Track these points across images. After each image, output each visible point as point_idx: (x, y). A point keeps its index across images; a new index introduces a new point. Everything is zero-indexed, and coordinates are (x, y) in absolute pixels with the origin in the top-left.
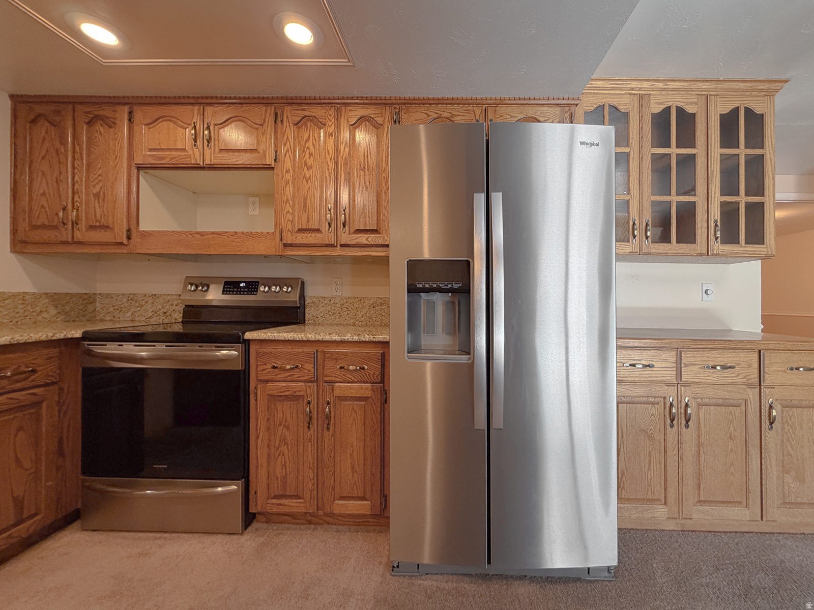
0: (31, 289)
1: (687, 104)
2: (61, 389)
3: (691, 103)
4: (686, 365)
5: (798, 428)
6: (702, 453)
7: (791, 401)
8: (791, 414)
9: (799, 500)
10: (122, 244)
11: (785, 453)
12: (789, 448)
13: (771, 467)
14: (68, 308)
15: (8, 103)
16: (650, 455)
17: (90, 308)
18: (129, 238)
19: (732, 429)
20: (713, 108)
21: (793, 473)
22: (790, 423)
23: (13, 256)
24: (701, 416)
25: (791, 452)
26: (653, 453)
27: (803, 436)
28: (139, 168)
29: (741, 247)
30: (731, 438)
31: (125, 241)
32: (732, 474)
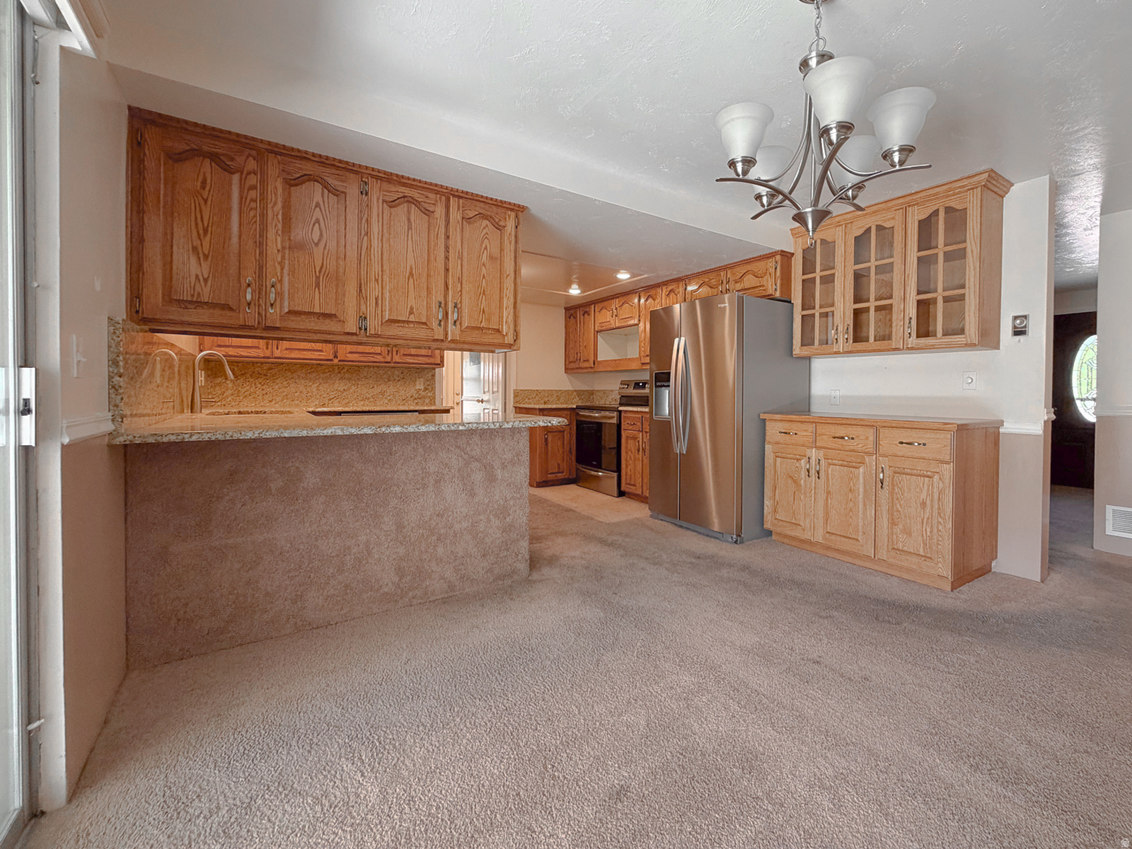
0: (571, 389)
1: (885, 221)
2: (571, 428)
3: (889, 220)
4: (820, 435)
5: (906, 491)
6: (829, 499)
7: (904, 469)
8: (900, 479)
9: (905, 548)
10: (591, 367)
11: (895, 509)
12: (898, 506)
13: (882, 518)
14: (583, 397)
15: (564, 311)
16: (794, 494)
17: (592, 396)
18: (594, 364)
19: (851, 484)
20: (910, 217)
21: (901, 526)
22: (900, 486)
23: (565, 375)
24: (830, 471)
25: (900, 509)
26: (796, 493)
27: (911, 497)
28: (597, 332)
29: (937, 339)
30: (850, 490)
31: (593, 366)
32: (851, 517)
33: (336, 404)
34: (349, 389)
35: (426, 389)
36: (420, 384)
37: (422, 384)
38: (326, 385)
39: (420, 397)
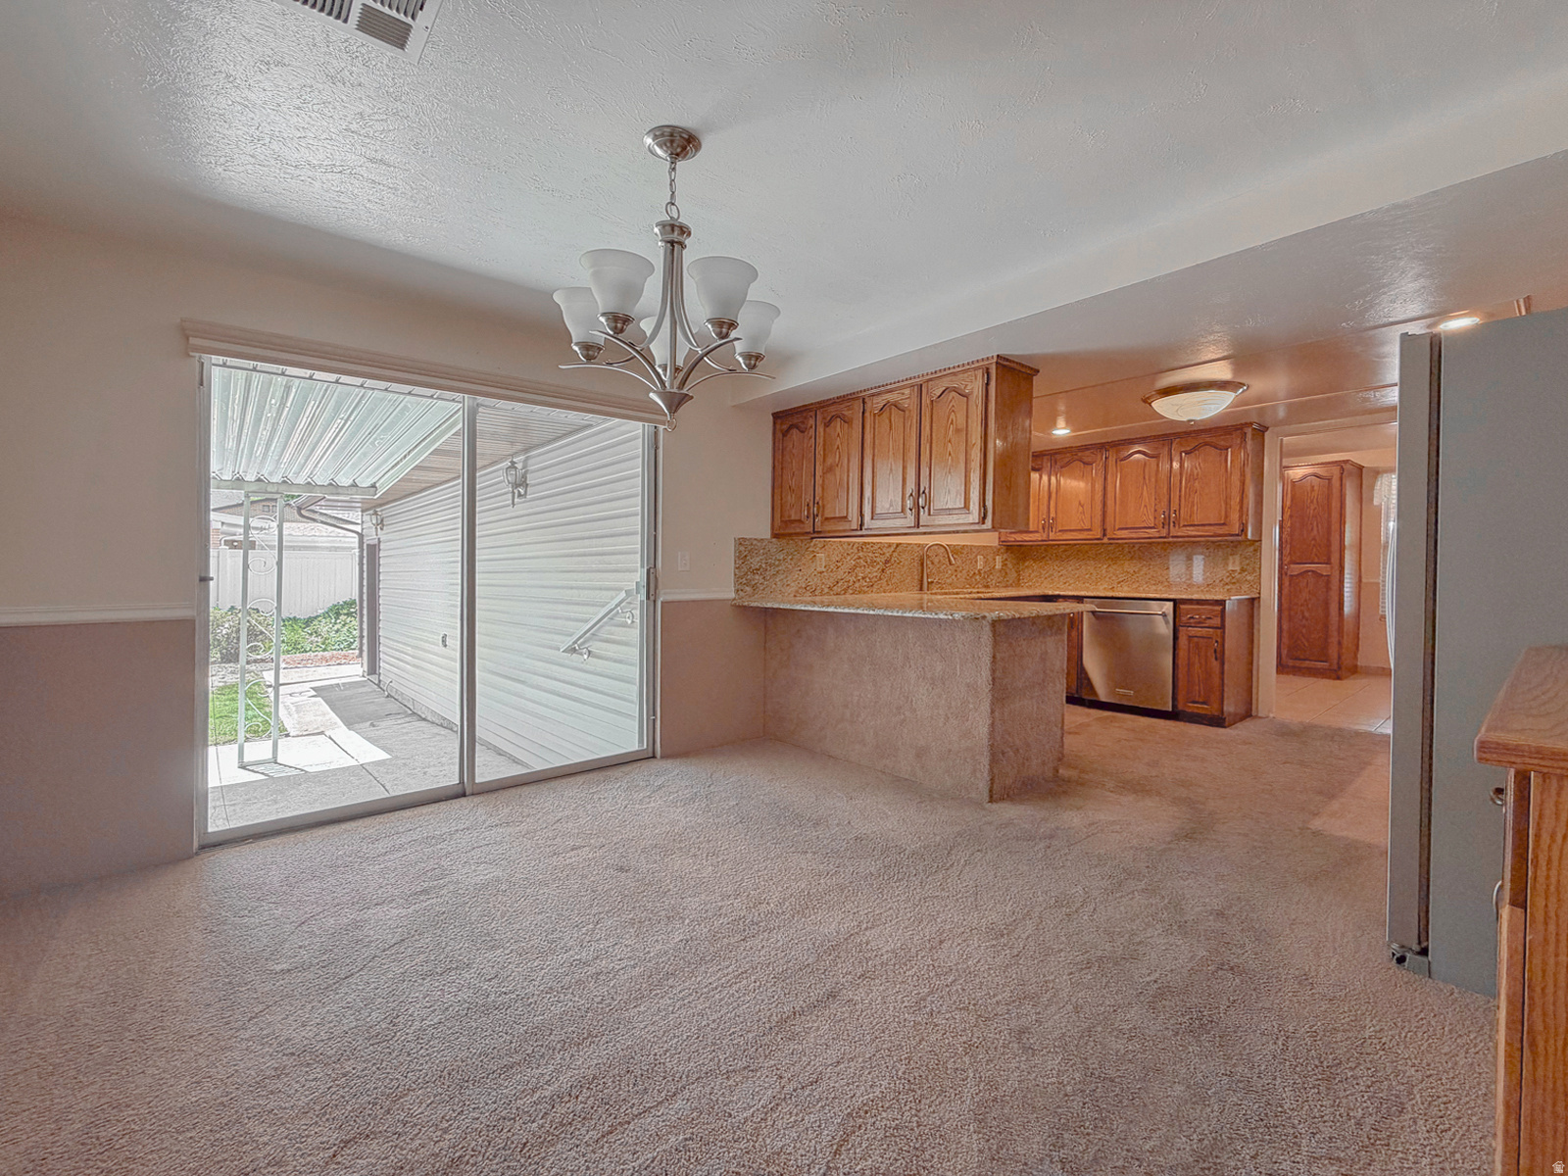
33: (1126, 588)
34: (1140, 570)
35: (1243, 570)
36: (1234, 563)
37: (1237, 562)
38: (1115, 567)
39: (1234, 581)
